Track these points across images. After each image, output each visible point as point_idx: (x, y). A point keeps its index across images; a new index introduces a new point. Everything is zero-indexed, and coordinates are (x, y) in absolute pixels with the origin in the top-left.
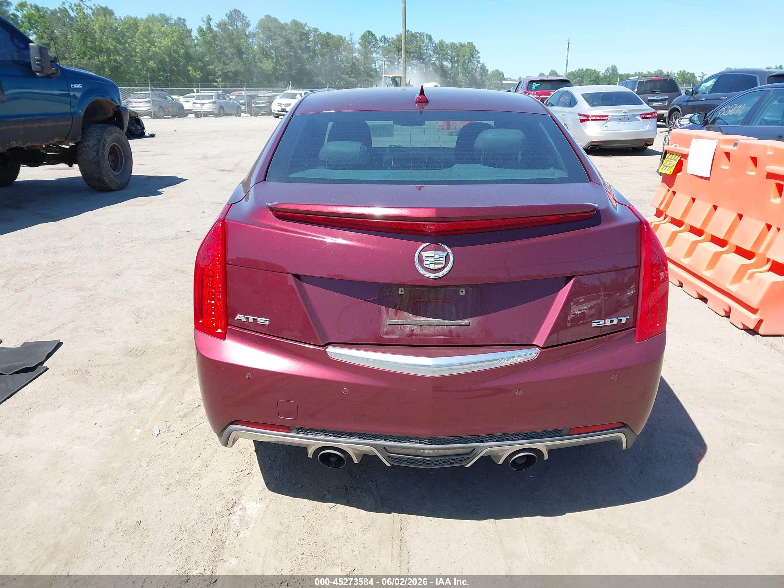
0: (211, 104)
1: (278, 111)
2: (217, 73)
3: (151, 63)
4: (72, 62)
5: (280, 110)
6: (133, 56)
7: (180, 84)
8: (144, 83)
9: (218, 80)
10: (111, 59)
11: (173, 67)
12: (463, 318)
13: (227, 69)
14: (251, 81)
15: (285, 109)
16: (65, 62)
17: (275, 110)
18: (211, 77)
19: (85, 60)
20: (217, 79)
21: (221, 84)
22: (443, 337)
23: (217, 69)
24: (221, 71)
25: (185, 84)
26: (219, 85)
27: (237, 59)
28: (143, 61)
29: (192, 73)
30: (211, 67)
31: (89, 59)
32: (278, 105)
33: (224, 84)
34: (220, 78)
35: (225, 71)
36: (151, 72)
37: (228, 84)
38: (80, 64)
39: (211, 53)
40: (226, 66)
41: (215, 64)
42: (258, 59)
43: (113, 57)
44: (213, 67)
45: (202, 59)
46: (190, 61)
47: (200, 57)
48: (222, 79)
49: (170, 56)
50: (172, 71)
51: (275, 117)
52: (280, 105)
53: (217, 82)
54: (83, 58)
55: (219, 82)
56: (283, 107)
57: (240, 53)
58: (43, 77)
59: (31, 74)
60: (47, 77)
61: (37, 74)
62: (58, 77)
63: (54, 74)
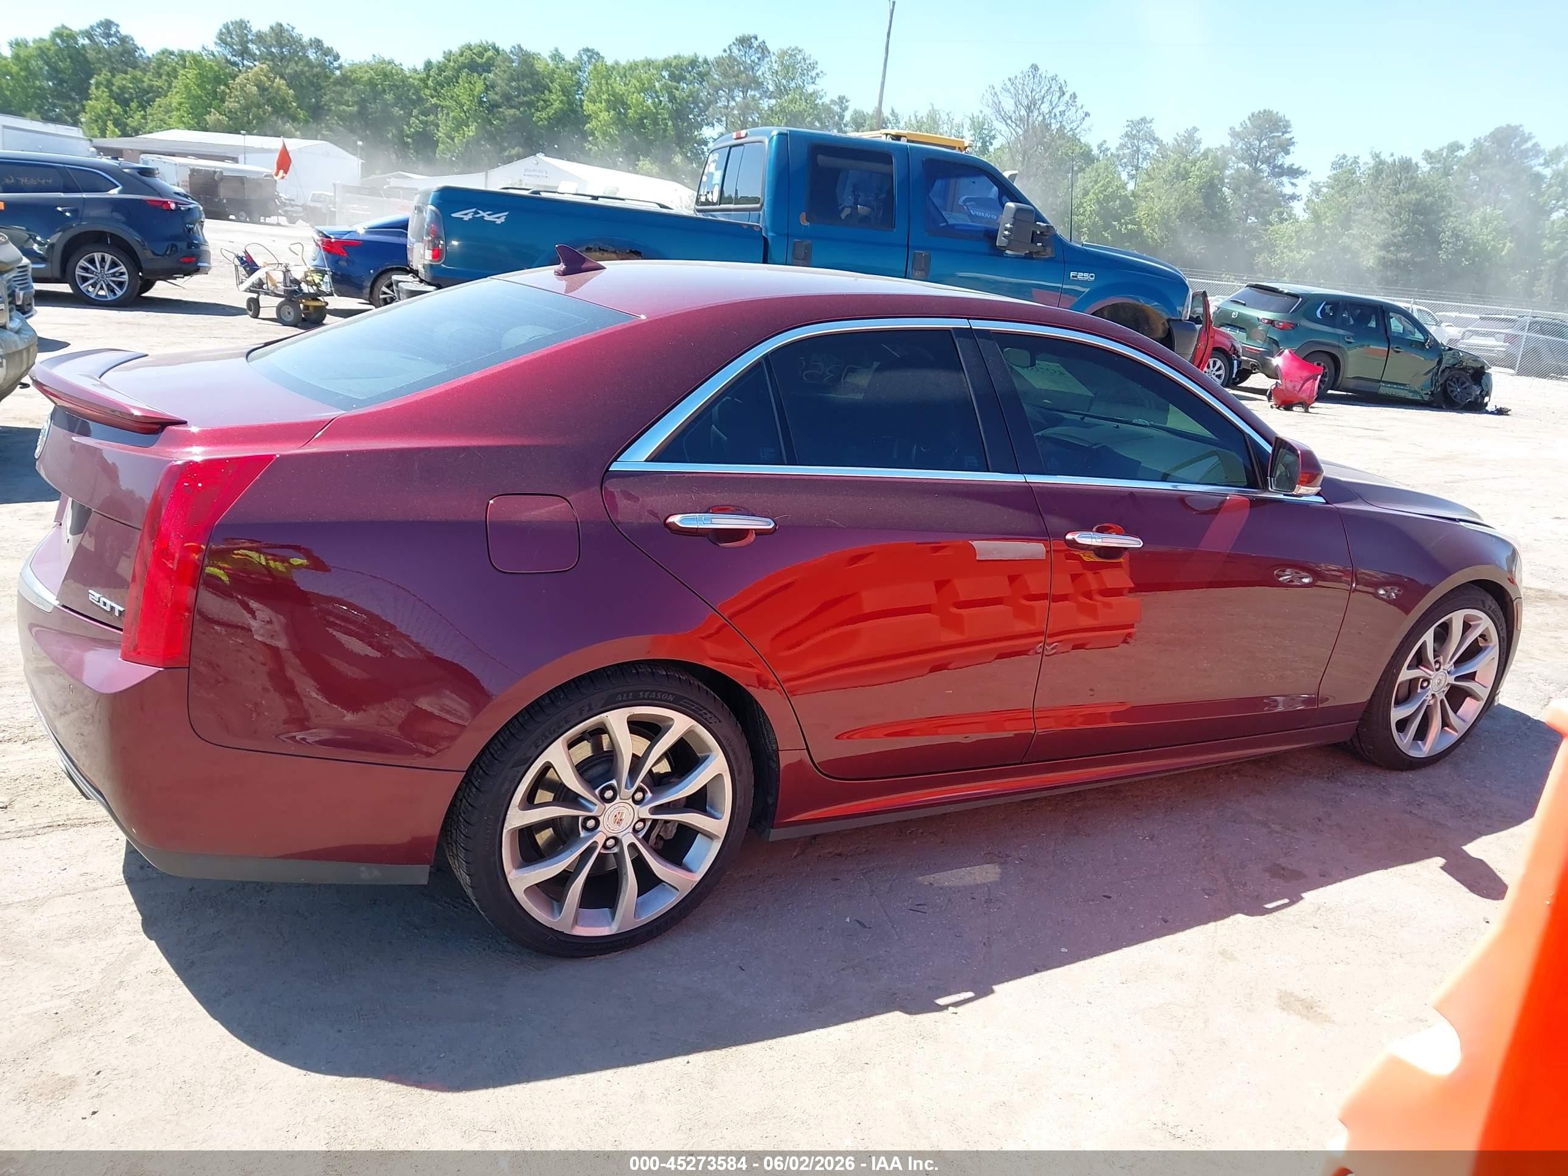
58: (1017, 257)
59: (999, 252)
60: (1029, 257)
61: (1008, 252)
62: (1051, 259)
63: (1038, 253)
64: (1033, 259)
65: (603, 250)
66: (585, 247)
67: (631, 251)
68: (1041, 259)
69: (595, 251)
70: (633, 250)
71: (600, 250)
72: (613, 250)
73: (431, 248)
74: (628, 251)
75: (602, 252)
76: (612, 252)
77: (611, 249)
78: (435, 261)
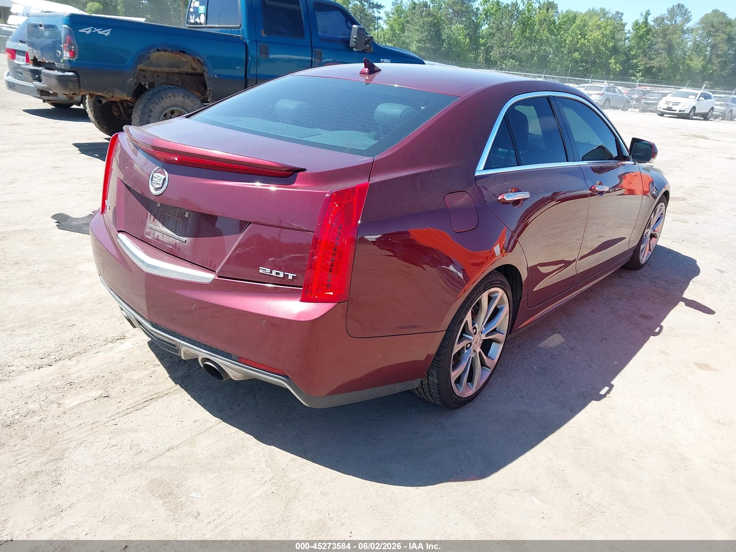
0: (598, 96)
1: (664, 109)
2: (638, 67)
3: (576, 55)
4: (508, 50)
5: (666, 108)
6: (562, 47)
7: (597, 76)
8: (565, 73)
9: (638, 75)
10: (542, 49)
11: (597, 59)
12: (184, 237)
13: (650, 64)
14: (673, 78)
15: (672, 108)
16: (503, 49)
17: (660, 108)
18: (631, 71)
19: (519, 49)
20: (636, 74)
21: (640, 78)
22: (171, 247)
23: (640, 64)
24: (644, 65)
25: (602, 77)
26: (637, 79)
27: (664, 54)
28: (570, 52)
29: (612, 66)
30: (635, 61)
31: (523, 48)
32: (666, 103)
33: (643, 79)
34: (641, 73)
35: (648, 66)
36: (573, 62)
37: (646, 80)
38: (514, 52)
39: (639, 47)
40: (651, 61)
41: (640, 58)
42: (689, 56)
43: (544, 47)
44: (636, 61)
45: (628, 53)
46: (615, 54)
47: (626, 51)
48: (642, 74)
49: (597, 48)
50: (594, 63)
51: (658, 114)
52: (667, 102)
53: (635, 76)
54: (518, 47)
55: (638, 76)
56: (670, 105)
57: (670, 49)
58: (359, 52)
59: (350, 49)
60: (363, 52)
61: (354, 49)
62: (372, 53)
63: (367, 50)
64: (365, 53)
65: (166, 50)
66: (156, 49)
67: (180, 51)
68: (368, 53)
69: (161, 51)
70: (181, 50)
71: (164, 50)
72: (171, 50)
73: (68, 50)
74: (178, 51)
75: (165, 52)
76: (170, 51)
77: (170, 50)
78: (71, 58)
